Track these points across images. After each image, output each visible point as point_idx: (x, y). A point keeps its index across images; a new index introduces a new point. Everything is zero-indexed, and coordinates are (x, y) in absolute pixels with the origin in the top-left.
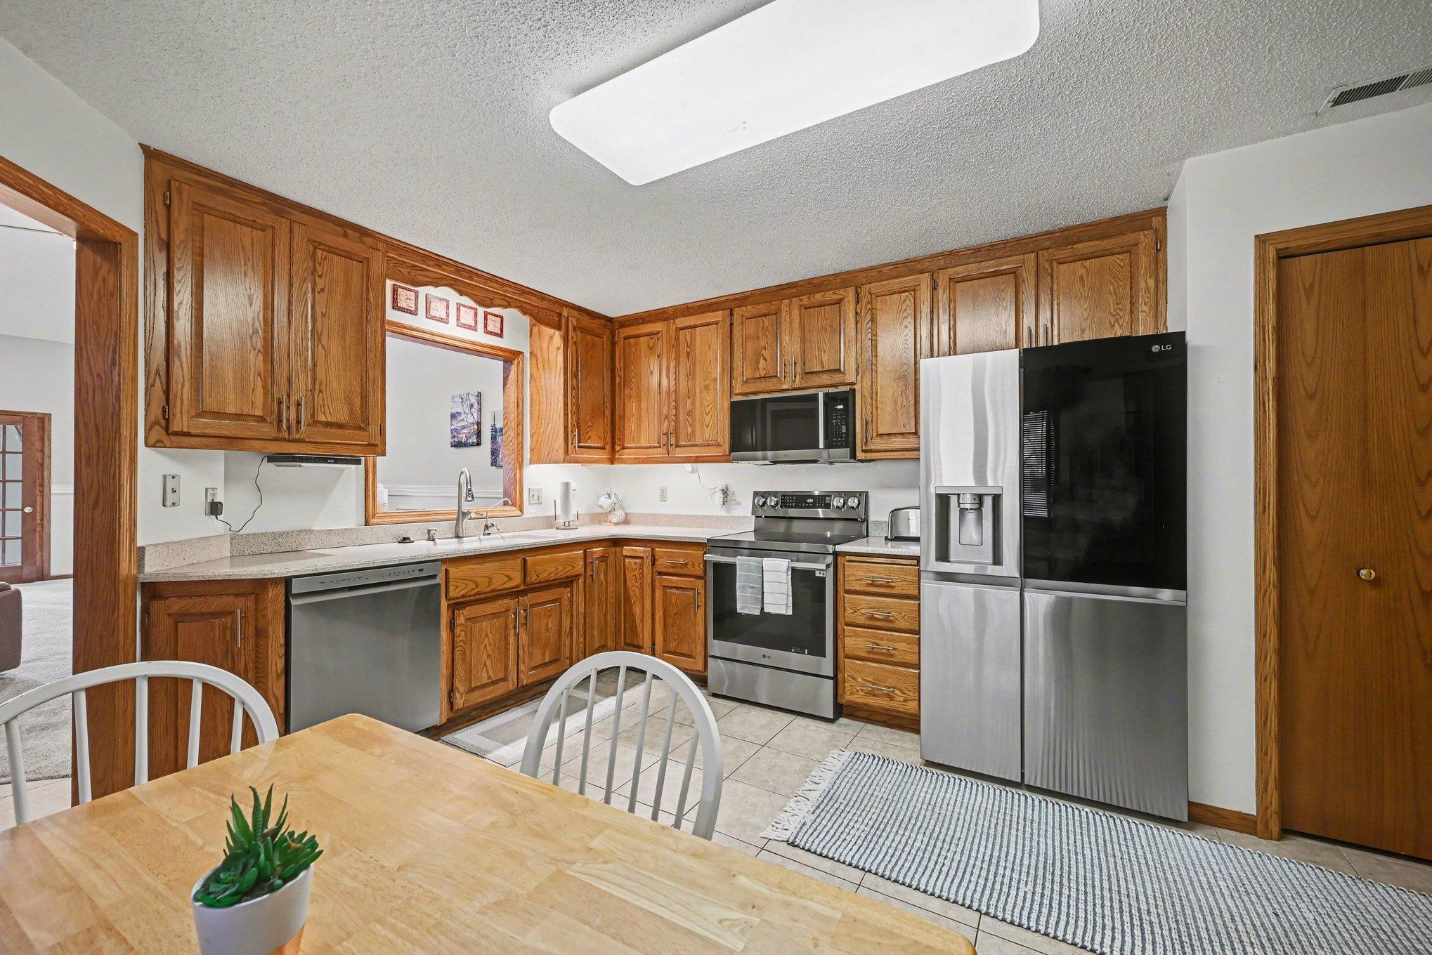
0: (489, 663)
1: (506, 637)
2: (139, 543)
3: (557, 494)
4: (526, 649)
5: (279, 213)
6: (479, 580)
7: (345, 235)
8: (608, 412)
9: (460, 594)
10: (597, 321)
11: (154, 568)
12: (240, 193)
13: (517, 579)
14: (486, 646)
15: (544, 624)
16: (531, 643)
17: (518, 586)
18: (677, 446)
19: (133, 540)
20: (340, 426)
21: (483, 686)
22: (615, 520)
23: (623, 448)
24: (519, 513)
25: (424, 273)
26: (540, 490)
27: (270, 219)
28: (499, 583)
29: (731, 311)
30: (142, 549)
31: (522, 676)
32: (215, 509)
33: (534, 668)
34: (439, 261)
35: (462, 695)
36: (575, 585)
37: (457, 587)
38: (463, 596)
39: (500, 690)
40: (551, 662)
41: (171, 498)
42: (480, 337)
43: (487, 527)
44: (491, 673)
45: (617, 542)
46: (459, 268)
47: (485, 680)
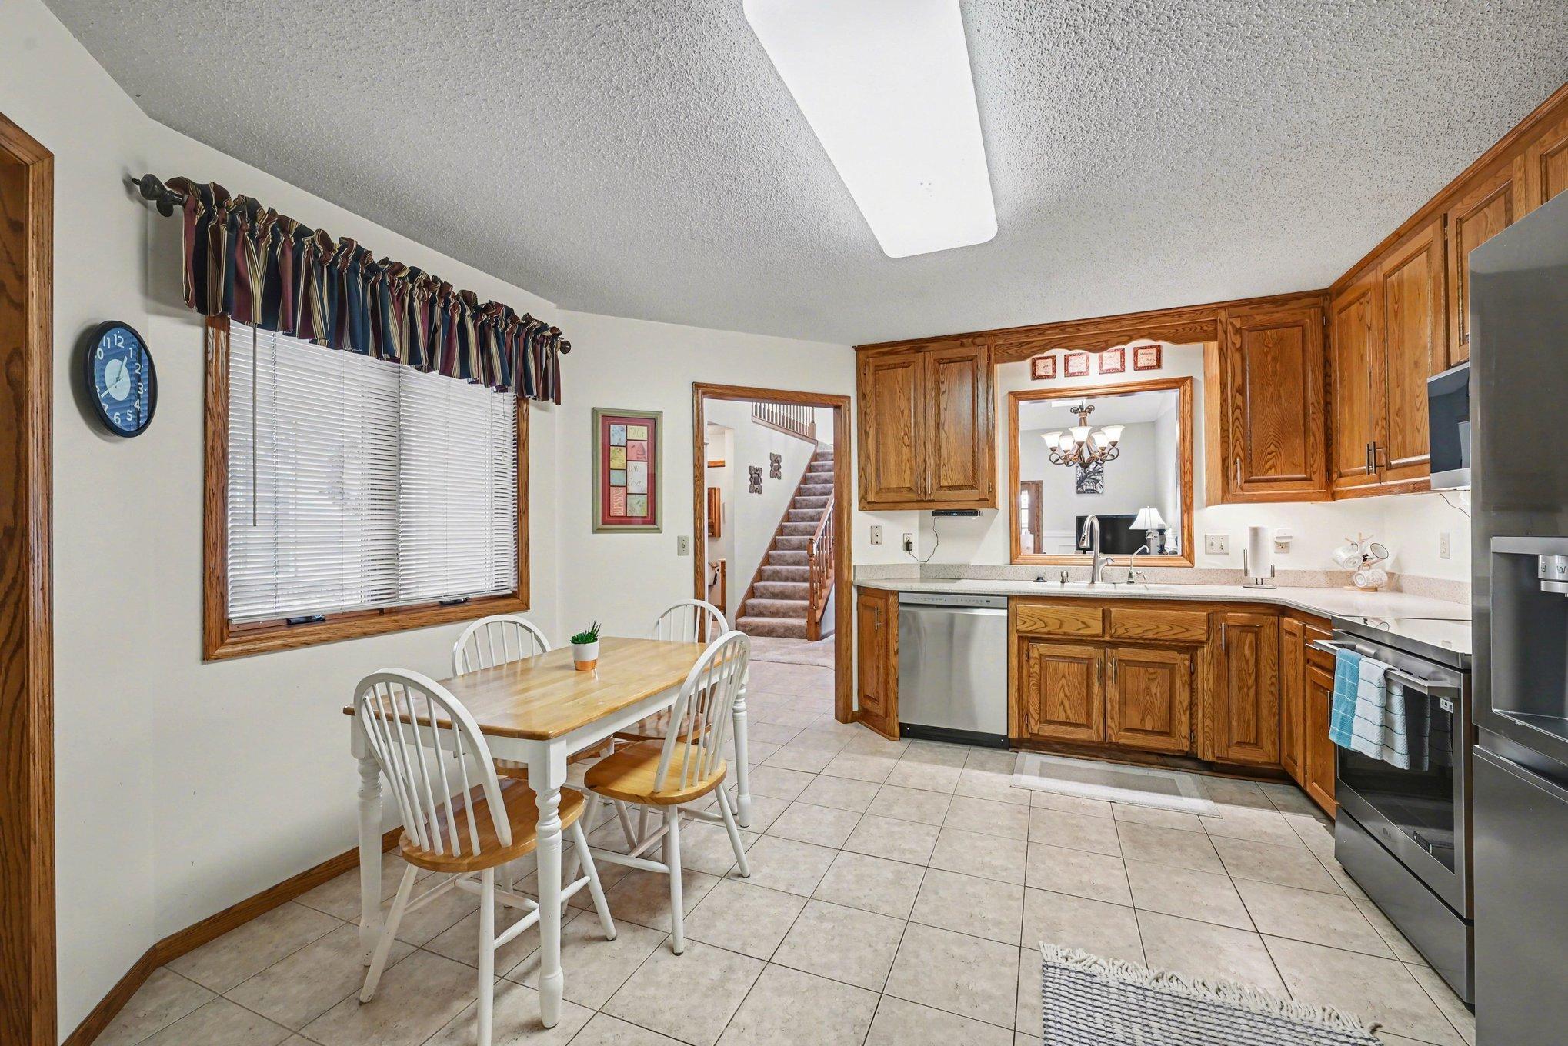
0: (1067, 703)
1: (1089, 686)
2: (854, 563)
3: (1246, 542)
4: (1117, 706)
5: (918, 350)
6: (1049, 621)
7: (962, 345)
8: (1317, 427)
9: (1030, 629)
10: (1294, 304)
11: (860, 578)
12: (900, 348)
13: (1096, 628)
14: (1063, 685)
15: (1143, 685)
16: (1123, 703)
17: (1098, 636)
18: (1390, 467)
19: (850, 561)
20: (959, 488)
21: (1061, 723)
22: (1361, 582)
23: (1341, 476)
24: (1188, 563)
25: (1030, 346)
26: (1225, 538)
27: (910, 357)
28: (1072, 627)
29: (1446, 216)
30: (854, 566)
31: (1109, 731)
32: (908, 546)
33: (1128, 730)
34: (1040, 329)
35: (1036, 722)
36: (1199, 653)
37: (1025, 622)
38: (1031, 632)
39: (1081, 735)
40: (1153, 732)
41: (875, 540)
42: (1131, 376)
43: (1130, 575)
44: (1071, 716)
45: (1282, 610)
46: (1061, 327)
47: (1062, 718)
